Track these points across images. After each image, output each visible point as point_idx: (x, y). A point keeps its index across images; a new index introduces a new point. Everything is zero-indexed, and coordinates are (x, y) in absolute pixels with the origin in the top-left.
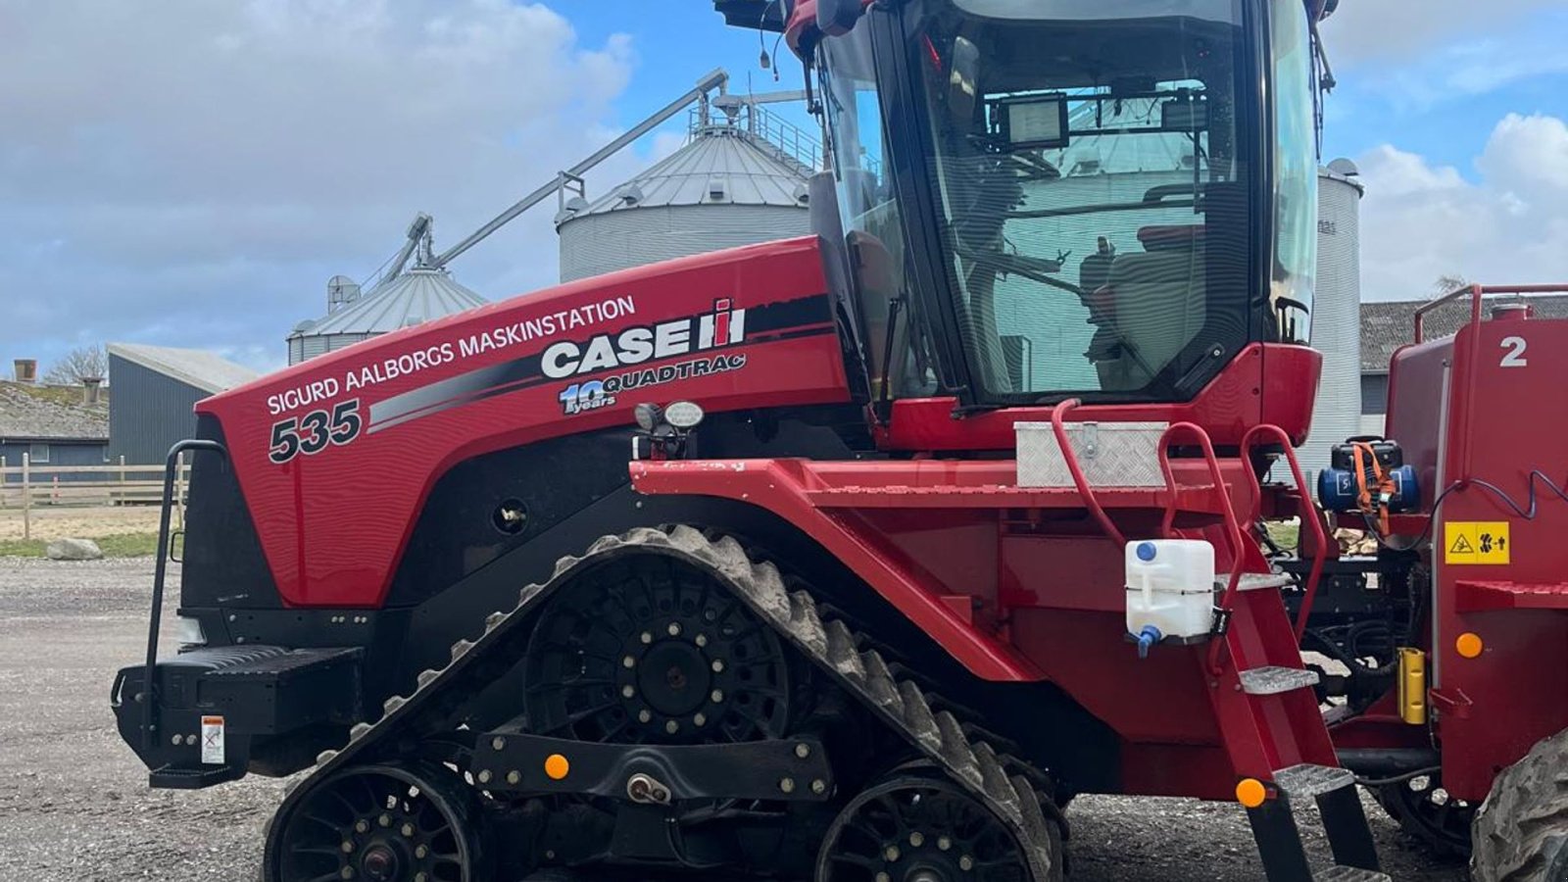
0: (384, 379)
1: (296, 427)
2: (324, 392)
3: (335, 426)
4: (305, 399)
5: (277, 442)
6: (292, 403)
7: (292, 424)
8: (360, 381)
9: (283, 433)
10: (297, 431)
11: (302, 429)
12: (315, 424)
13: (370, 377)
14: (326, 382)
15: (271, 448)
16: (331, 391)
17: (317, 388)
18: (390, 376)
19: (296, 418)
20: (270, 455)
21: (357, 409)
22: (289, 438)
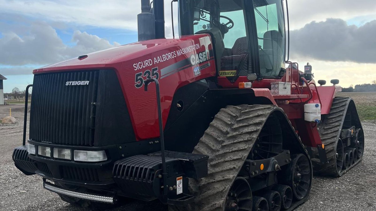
0: (163, 61)
1: (142, 76)
2: (149, 64)
3: (152, 76)
4: (144, 66)
5: (137, 81)
6: (141, 67)
7: (140, 74)
8: (157, 61)
9: (139, 78)
10: (142, 77)
11: (144, 76)
12: (147, 75)
13: (160, 60)
14: (149, 60)
15: (135, 83)
16: (151, 64)
17: (147, 62)
18: (164, 60)
19: (142, 72)
20: (135, 85)
21: (157, 70)
22: (140, 79)
